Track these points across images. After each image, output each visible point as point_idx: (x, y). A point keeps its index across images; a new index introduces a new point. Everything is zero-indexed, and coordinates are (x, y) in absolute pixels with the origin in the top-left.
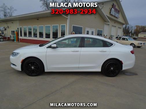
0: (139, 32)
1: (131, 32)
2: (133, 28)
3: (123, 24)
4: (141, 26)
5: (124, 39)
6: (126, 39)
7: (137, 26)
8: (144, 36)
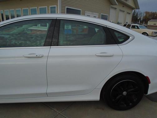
0: (149, 19)
1: (140, 19)
2: (142, 15)
3: (132, 9)
4: (151, 12)
5: (134, 27)
6: (136, 27)
7: (147, 13)
8: (154, 24)
